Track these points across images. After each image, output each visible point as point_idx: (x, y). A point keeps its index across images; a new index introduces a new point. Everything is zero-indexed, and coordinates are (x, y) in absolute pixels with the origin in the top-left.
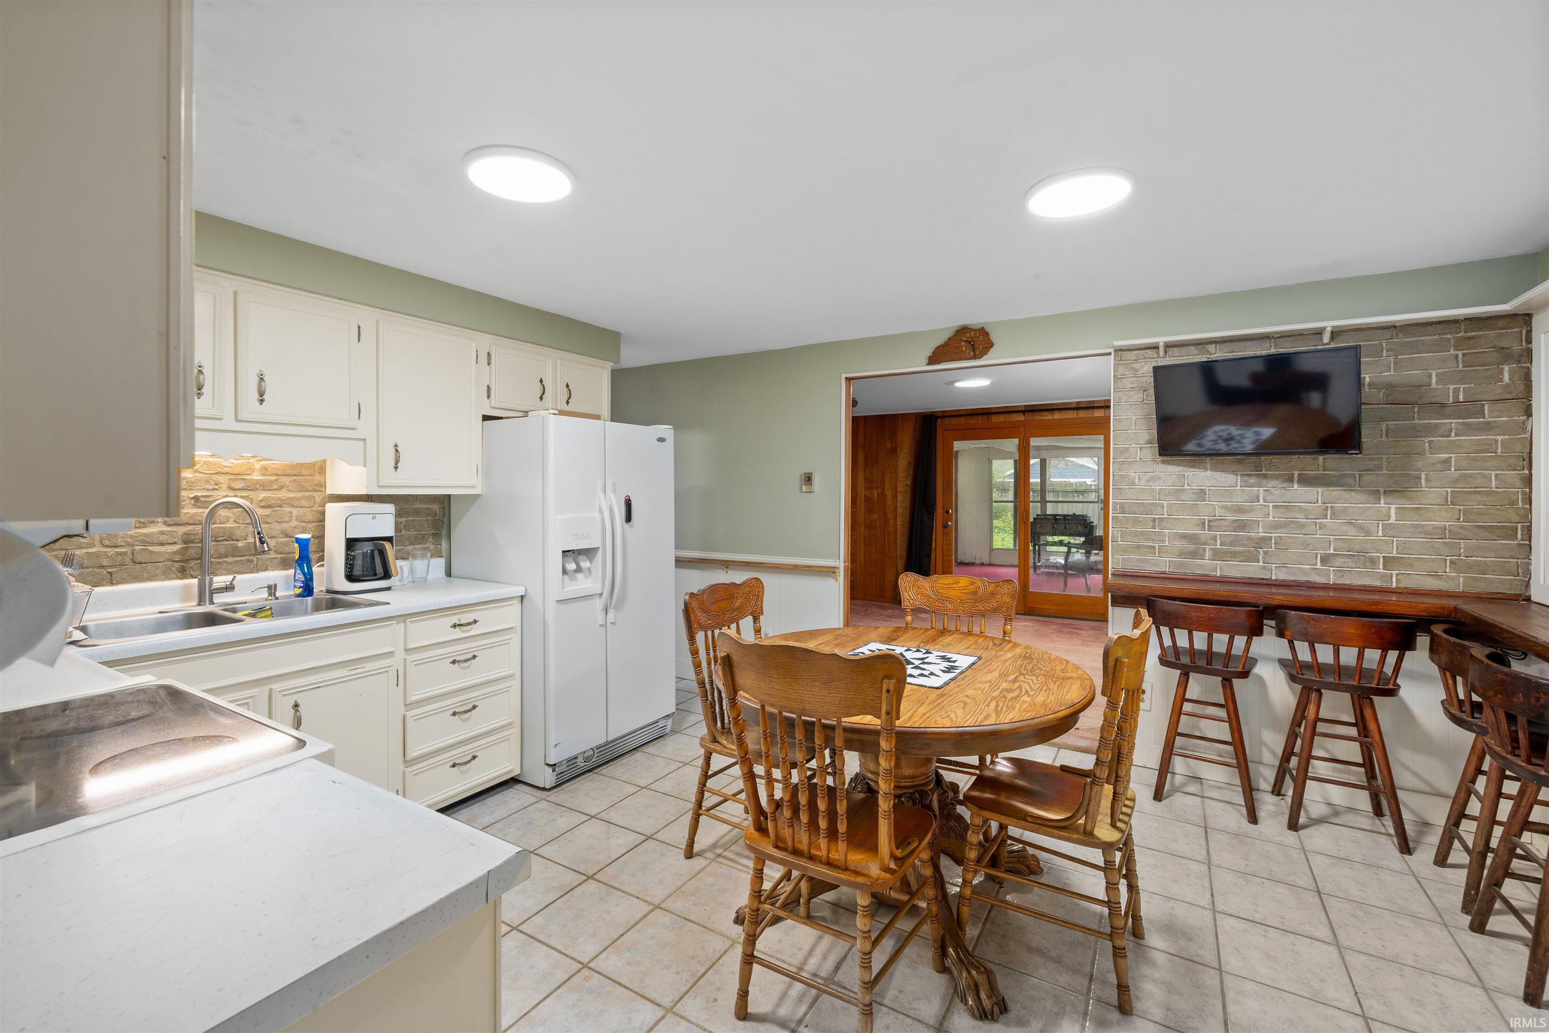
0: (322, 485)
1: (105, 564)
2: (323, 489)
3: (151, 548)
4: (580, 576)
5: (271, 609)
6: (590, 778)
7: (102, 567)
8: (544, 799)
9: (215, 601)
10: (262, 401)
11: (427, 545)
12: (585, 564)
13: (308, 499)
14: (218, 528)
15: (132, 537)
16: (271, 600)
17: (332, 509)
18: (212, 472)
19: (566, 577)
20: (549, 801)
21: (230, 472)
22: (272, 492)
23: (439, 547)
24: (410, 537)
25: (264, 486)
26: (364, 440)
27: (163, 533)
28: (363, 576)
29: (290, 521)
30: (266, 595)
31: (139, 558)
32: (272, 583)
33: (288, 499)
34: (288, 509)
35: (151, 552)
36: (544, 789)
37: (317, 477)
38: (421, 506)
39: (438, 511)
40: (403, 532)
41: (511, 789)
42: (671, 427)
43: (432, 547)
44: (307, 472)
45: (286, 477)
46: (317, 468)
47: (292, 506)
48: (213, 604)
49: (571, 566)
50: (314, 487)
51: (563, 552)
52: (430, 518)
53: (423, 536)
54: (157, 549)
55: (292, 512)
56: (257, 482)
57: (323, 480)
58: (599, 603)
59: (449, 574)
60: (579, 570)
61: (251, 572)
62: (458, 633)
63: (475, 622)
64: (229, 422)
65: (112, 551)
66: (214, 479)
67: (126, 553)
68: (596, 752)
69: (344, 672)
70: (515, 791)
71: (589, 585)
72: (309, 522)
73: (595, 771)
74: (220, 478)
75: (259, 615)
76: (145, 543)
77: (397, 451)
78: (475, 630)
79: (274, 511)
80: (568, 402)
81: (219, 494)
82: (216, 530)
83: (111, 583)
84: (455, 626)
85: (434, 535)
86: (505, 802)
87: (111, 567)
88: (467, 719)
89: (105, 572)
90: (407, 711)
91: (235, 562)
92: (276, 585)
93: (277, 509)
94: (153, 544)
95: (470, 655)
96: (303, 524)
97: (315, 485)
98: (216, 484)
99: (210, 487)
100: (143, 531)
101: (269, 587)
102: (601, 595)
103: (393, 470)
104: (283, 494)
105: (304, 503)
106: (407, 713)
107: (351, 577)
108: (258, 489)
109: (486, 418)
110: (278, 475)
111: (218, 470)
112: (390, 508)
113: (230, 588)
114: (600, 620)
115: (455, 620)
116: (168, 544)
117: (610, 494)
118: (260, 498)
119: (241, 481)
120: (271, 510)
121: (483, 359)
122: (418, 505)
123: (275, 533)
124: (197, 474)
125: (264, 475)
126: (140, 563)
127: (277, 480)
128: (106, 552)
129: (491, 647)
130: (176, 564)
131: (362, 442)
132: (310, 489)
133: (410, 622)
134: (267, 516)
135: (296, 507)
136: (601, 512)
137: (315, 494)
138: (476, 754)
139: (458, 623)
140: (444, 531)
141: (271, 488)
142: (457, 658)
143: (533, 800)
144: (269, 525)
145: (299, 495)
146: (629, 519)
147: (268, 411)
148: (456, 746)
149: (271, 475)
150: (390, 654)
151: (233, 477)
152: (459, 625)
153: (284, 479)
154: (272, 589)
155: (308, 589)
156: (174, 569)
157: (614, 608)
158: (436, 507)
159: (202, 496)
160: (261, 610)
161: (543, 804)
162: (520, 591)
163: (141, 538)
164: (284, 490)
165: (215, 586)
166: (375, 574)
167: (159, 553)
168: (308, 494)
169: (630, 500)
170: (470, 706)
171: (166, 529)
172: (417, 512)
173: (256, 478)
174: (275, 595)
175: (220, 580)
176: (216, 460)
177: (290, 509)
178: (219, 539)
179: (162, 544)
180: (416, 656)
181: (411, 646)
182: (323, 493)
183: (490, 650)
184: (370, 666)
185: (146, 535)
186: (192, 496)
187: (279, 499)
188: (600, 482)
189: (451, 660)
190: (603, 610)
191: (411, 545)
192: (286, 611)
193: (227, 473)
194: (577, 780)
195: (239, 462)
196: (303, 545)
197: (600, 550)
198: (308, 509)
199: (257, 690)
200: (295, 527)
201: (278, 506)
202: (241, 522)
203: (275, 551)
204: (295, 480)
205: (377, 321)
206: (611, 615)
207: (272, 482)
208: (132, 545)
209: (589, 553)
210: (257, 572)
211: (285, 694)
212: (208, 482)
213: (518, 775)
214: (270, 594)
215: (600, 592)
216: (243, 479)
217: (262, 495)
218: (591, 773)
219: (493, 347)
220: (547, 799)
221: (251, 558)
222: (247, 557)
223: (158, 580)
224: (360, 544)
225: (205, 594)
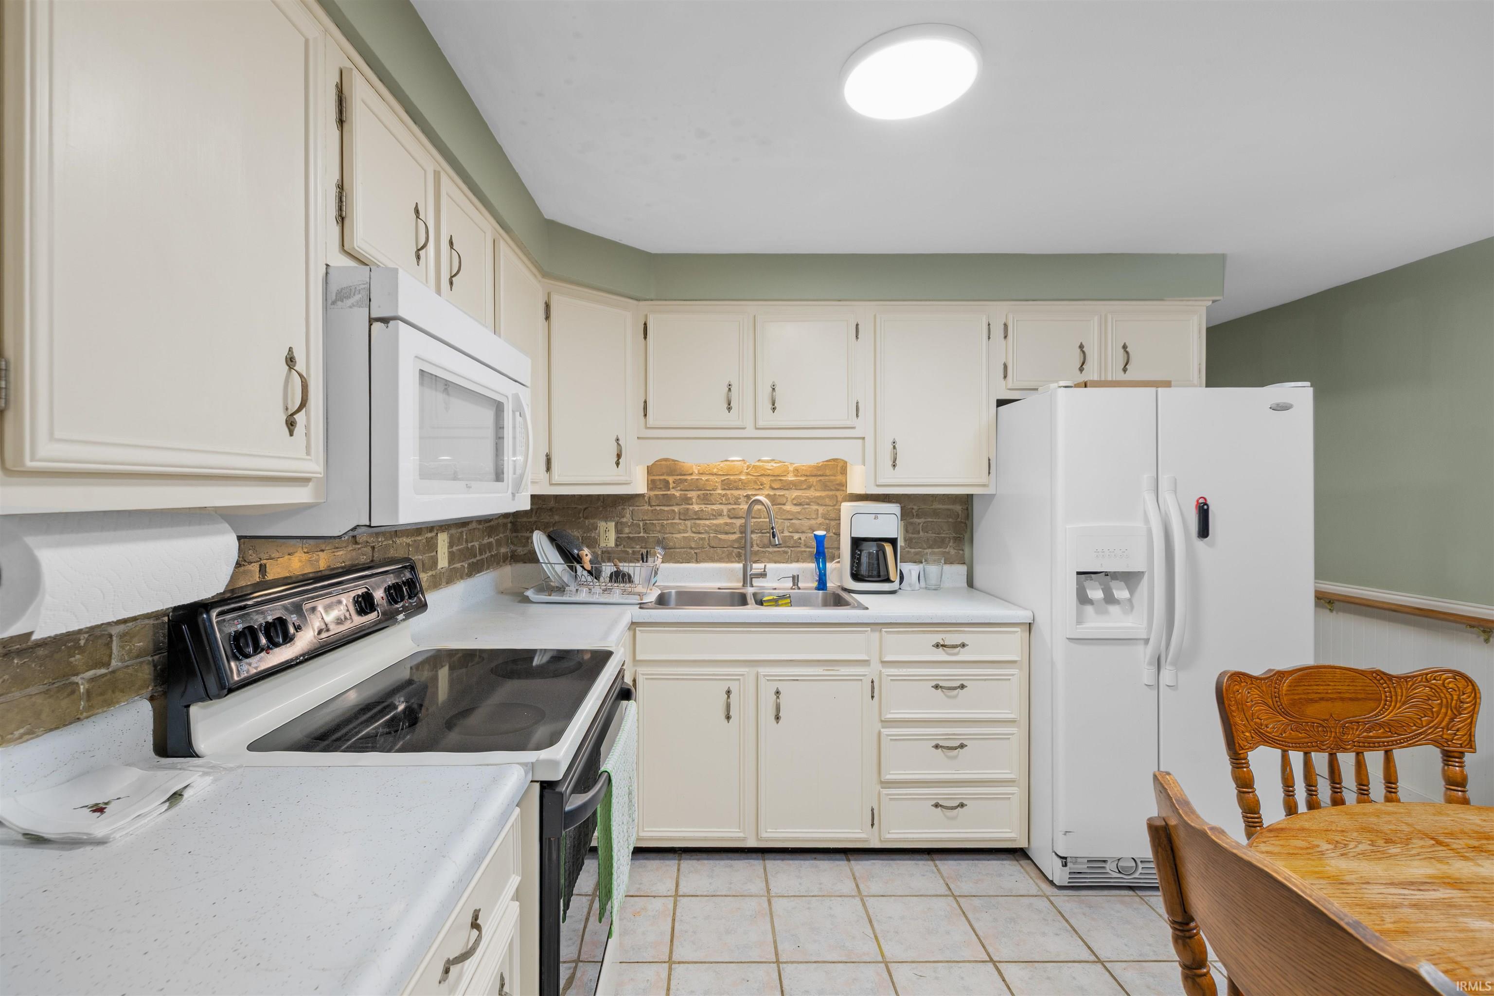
0: (843, 485)
1: (693, 546)
2: (844, 489)
3: (719, 536)
4: (1114, 609)
5: (790, 597)
6: (1127, 899)
7: (691, 548)
8: (1047, 897)
9: (754, 584)
10: (774, 409)
11: (947, 550)
12: (1121, 593)
13: (831, 497)
14: (763, 522)
15: (708, 526)
16: (794, 589)
17: (847, 508)
18: (759, 474)
19: (1089, 609)
20: (1052, 903)
21: (771, 474)
22: (803, 491)
23: (961, 552)
24: (928, 539)
25: (795, 486)
26: (864, 438)
27: (726, 524)
28: (869, 576)
29: (817, 518)
30: (791, 584)
31: (713, 544)
32: (795, 574)
33: (815, 497)
34: (815, 507)
35: (720, 539)
36: (1051, 883)
37: (840, 478)
38: (941, 506)
39: (960, 512)
40: (921, 534)
41: (1015, 863)
42: (1308, 384)
43: (953, 552)
44: (831, 473)
45: (813, 478)
46: (839, 468)
47: (818, 504)
48: (752, 586)
49: (1096, 593)
50: (836, 486)
51: (1079, 573)
52: (950, 520)
53: (943, 540)
54: (723, 537)
55: (818, 510)
56: (791, 482)
57: (844, 480)
58: (1144, 654)
59: (970, 583)
60: (1110, 599)
61: (787, 562)
62: (941, 655)
63: (963, 645)
64: (750, 432)
65: (696, 536)
66: (760, 480)
67: (705, 538)
68: (1140, 866)
69: (819, 671)
70: (1018, 867)
71: (1130, 625)
72: (832, 520)
73: (1140, 893)
74: (764, 479)
75: (780, 602)
76: (716, 532)
77: (894, 447)
78: (963, 655)
79: (803, 508)
80: (1125, 370)
81: (764, 493)
82: (761, 523)
83: (697, 562)
84: (937, 646)
85: (956, 539)
86: (1000, 875)
87: (696, 548)
88: (955, 757)
89: (693, 552)
90: (883, 728)
91: (775, 552)
92: (798, 576)
93: (806, 506)
94: (721, 533)
95: (958, 684)
96: (827, 521)
97: (837, 484)
98: (761, 485)
99: (757, 487)
100: (715, 522)
101: (793, 577)
102: (1147, 641)
103: (891, 468)
104: (812, 493)
105: (827, 501)
106: (882, 730)
107: (856, 576)
108: (791, 489)
109: (1001, 403)
110: (807, 476)
111: (763, 472)
112: (895, 508)
113: (763, 575)
114: (1147, 675)
115: (938, 638)
116: (730, 533)
117: (1168, 498)
118: (793, 497)
119: (779, 482)
120: (801, 507)
121: (997, 331)
122: (937, 506)
123: (804, 529)
124: (749, 477)
125: (796, 476)
126: (713, 547)
127: (806, 480)
128: (693, 537)
129: (985, 680)
130: (735, 550)
131: (860, 441)
132: (833, 488)
133: (886, 632)
134: (799, 513)
135: (821, 505)
136: (1147, 521)
137: (838, 493)
138: (965, 802)
139: (942, 643)
140: (967, 536)
141: (801, 488)
142: (941, 684)
143: (1034, 890)
144: (800, 521)
145: (823, 494)
146: (1204, 531)
147: (779, 419)
148: (941, 785)
149: (801, 476)
150: (865, 663)
151: (773, 478)
152: (942, 646)
153: (813, 480)
154: (795, 579)
155: (822, 584)
156: (734, 554)
157: (1175, 664)
158: (958, 508)
159: (751, 495)
160: (783, 597)
161: (1043, 904)
162: (1023, 615)
163: (713, 528)
164: (812, 489)
165: (754, 571)
166: (879, 576)
167: (724, 540)
168: (831, 493)
169: (1205, 504)
170: (957, 744)
171: (729, 521)
172: (936, 513)
173: (790, 479)
174: (797, 585)
175: (757, 567)
176: (761, 464)
177: (817, 507)
178: (763, 531)
179: (727, 533)
180: (892, 670)
181: (886, 659)
182: (844, 492)
183: (983, 682)
184: (844, 670)
185: (716, 525)
186: (745, 494)
187: (808, 497)
188: (1146, 478)
189: (934, 683)
190: (1150, 664)
191: (929, 548)
192: (804, 602)
193: (769, 475)
194: (1106, 892)
195: (778, 465)
196: (820, 540)
197: (1146, 577)
198: (832, 508)
199: (747, 669)
200: (820, 524)
201: (807, 504)
202: (779, 517)
203: (805, 545)
204: (820, 480)
205: (875, 316)
206: (1167, 675)
207: (801, 482)
208: (708, 533)
209: (1130, 578)
210: (791, 563)
211: (771, 679)
212: (755, 482)
213: (1025, 848)
214: (794, 585)
215: (1145, 637)
216: (780, 480)
217: (795, 493)
218: (1131, 893)
219: (1010, 317)
220: (1052, 898)
221: (786, 549)
222: (783, 549)
223: (724, 562)
224: (866, 544)
225: (747, 578)
